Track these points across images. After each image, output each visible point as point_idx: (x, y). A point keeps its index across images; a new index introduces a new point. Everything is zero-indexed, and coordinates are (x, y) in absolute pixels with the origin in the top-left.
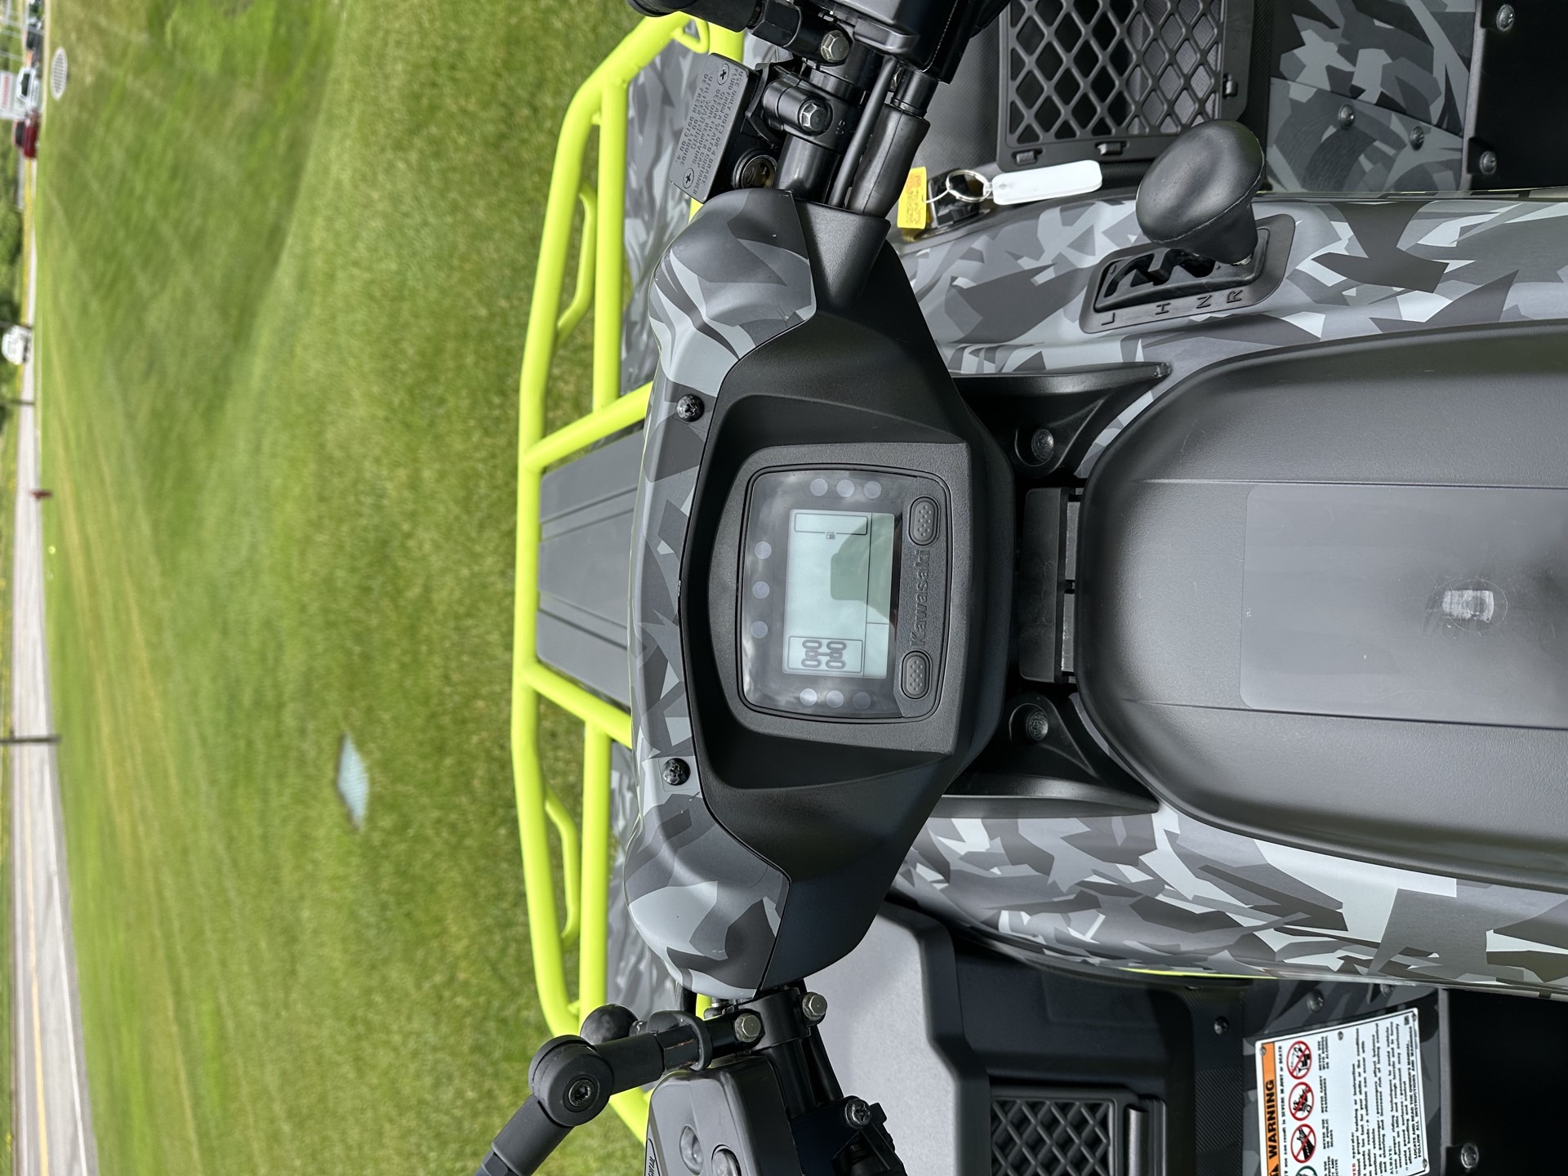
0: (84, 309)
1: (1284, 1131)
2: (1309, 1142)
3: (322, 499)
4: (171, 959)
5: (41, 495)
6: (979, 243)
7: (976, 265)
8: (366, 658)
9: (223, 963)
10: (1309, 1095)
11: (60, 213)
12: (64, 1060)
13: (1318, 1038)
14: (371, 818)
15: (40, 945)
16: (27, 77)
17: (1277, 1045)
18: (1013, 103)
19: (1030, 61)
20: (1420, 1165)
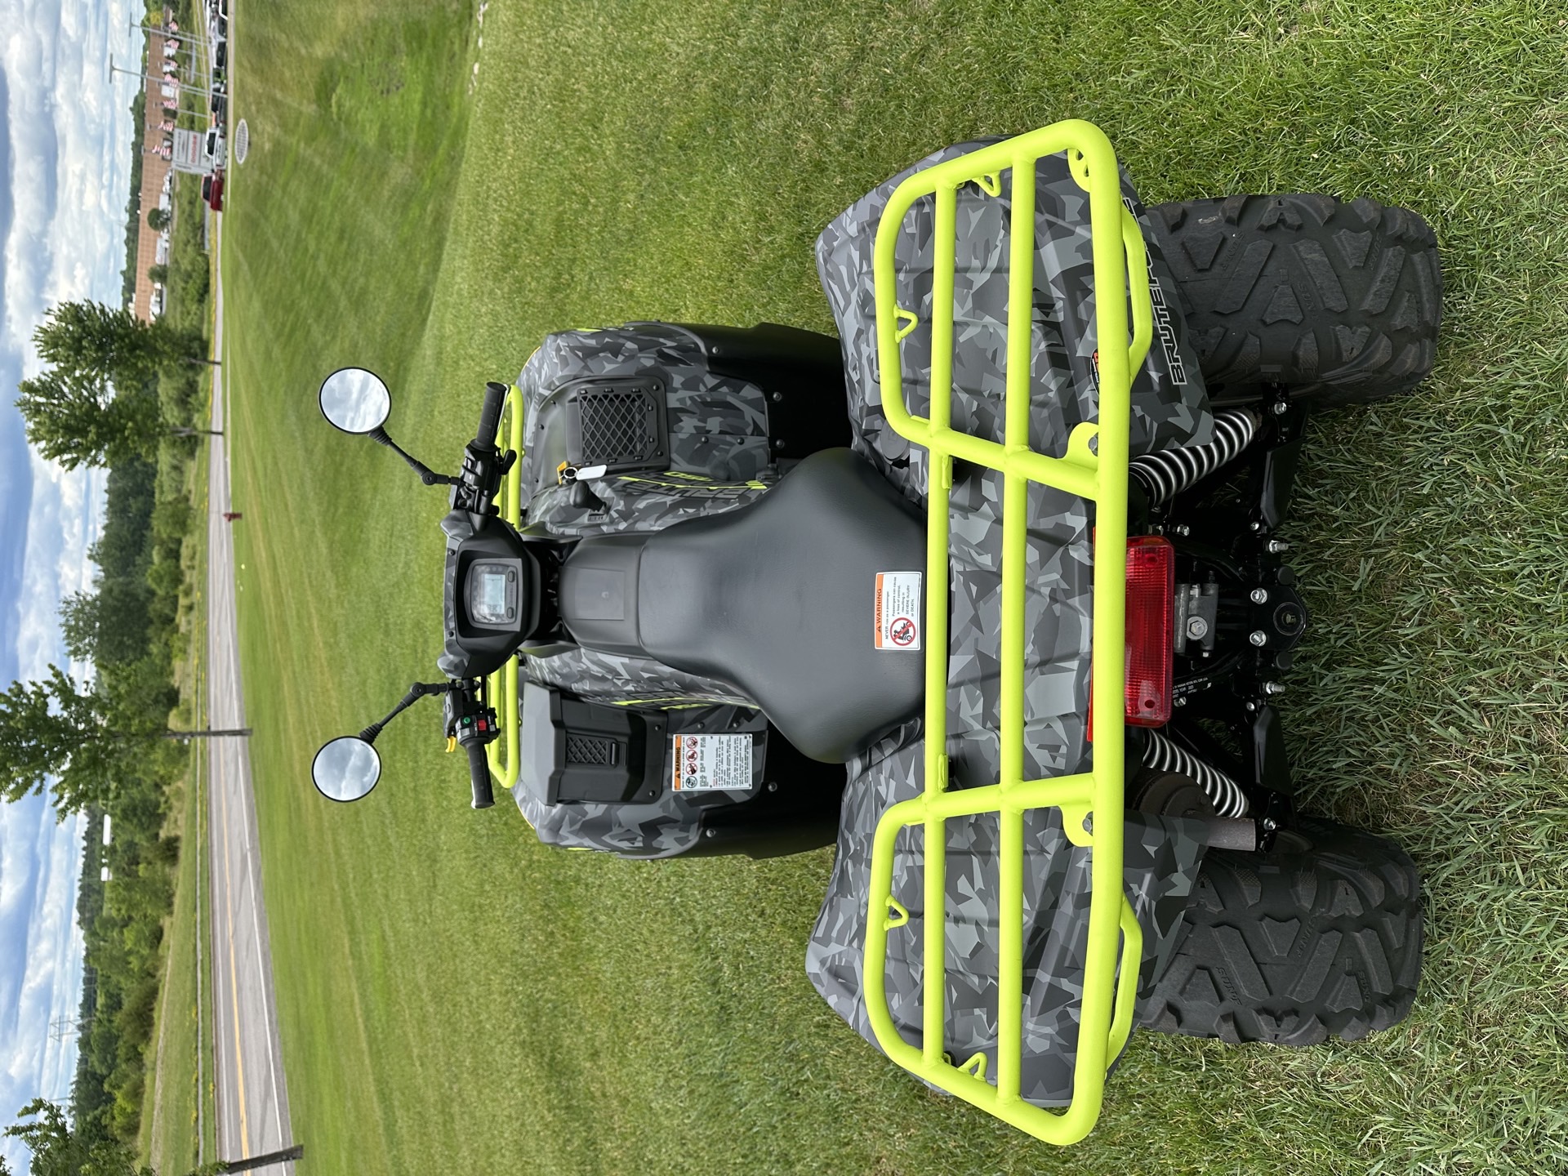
1: (683, 764)
2: (694, 769)
5: (232, 517)
6: (568, 493)
7: (565, 499)
10: (695, 755)
13: (702, 737)
17: (683, 737)
18: (584, 448)
19: (588, 436)
20: (748, 786)
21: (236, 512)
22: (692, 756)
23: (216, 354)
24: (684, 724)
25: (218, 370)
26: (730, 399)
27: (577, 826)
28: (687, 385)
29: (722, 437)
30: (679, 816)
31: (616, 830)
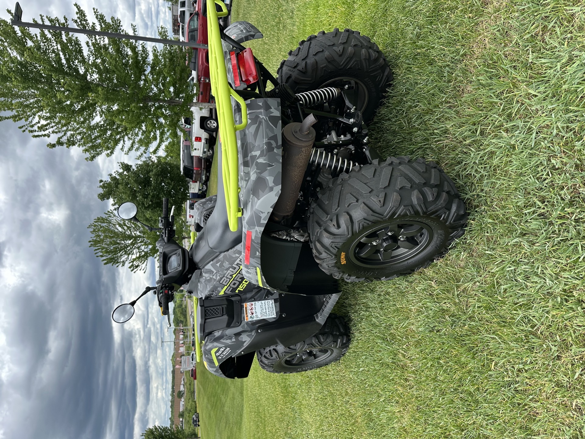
1: (248, 312)
2: (253, 313)
10: (253, 308)
13: (254, 302)
17: (247, 303)
20: (274, 316)
22: (251, 309)
24: (248, 299)
30: (249, 329)
31: (225, 338)
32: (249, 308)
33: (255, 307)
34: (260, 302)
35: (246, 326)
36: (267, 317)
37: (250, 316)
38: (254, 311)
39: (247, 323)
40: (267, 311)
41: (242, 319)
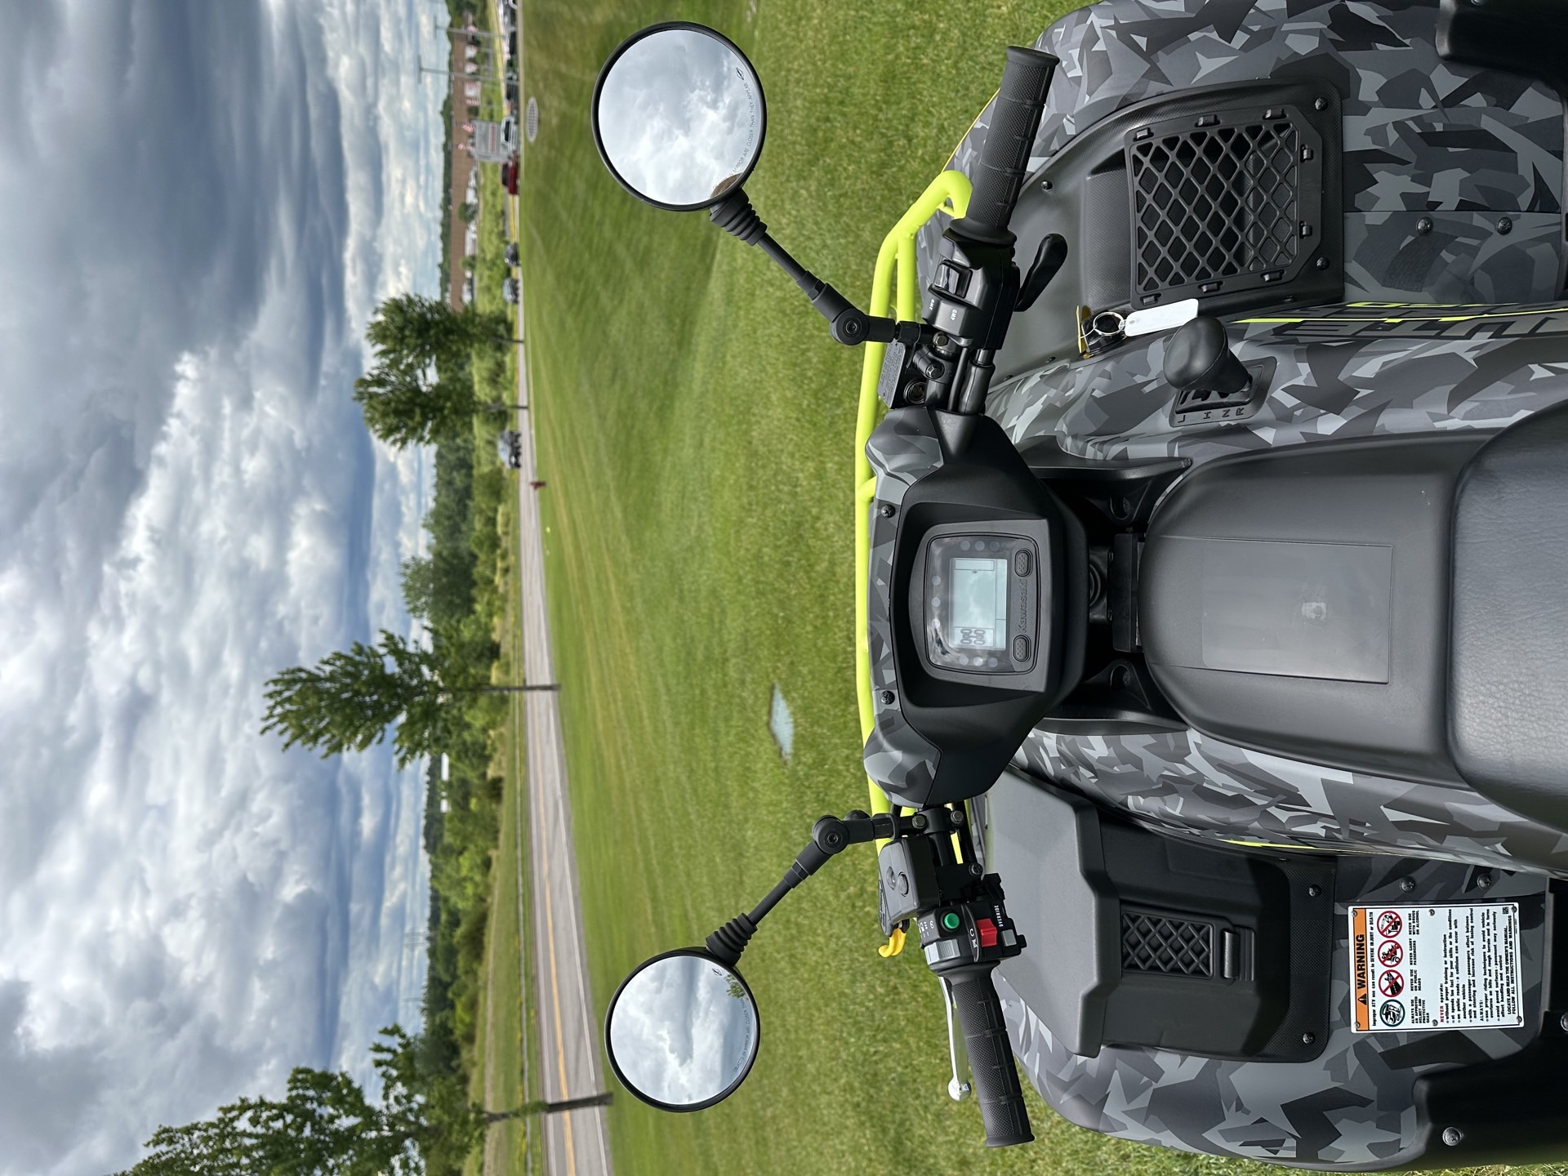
0: (562, 323)
1: (1373, 971)
2: (1396, 984)
3: (751, 488)
4: (649, 871)
5: (538, 485)
6: (1109, 366)
7: (1105, 381)
8: (788, 621)
9: (688, 875)
10: (1398, 951)
11: (539, 243)
12: (570, 953)
13: (1410, 911)
14: (796, 755)
15: (550, 856)
16: (508, 124)
17: (1368, 911)
18: (1140, 264)
19: (1151, 235)
20: (1512, 1020)
21: (542, 480)
22: (1391, 955)
23: (520, 332)
24: (1372, 881)
25: (521, 348)
26: (1488, 124)
27: (1143, 1101)
28: (1387, 97)
29: (1464, 216)
30: (1367, 1087)
31: (1233, 1119)
32: (1378, 943)
33: (1413, 945)
34: (1442, 911)
35: (1353, 1063)
36: (1477, 1022)
37: (1381, 999)
38: (1404, 968)
39: (1361, 1047)
40: (1480, 979)
41: (1336, 1016)
